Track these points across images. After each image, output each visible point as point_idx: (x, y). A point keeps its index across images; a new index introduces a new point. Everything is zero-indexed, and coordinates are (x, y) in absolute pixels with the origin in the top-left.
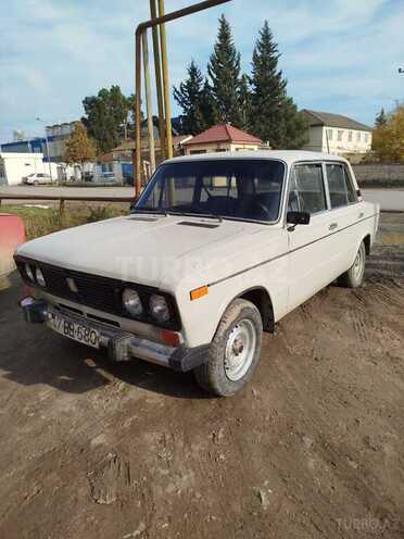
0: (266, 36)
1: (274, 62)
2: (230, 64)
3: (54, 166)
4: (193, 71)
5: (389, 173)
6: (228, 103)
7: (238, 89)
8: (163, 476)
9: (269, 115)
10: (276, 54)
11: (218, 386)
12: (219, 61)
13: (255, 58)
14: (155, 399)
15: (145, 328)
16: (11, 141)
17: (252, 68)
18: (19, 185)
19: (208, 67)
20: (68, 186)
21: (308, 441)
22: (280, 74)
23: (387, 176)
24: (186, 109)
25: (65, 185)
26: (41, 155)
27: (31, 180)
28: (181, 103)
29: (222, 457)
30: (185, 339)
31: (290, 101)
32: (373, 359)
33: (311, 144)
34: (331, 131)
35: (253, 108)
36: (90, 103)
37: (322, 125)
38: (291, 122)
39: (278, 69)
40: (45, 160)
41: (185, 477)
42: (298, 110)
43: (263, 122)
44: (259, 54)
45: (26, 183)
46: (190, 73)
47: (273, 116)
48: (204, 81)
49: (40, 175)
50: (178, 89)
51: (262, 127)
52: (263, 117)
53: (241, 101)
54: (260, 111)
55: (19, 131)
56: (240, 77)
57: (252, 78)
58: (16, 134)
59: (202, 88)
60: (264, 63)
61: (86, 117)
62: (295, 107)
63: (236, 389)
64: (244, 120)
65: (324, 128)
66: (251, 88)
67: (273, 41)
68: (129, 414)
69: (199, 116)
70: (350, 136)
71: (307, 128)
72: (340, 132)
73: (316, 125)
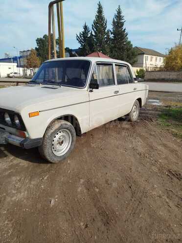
0: (119, 12)
1: (122, 24)
2: (102, 25)
3: (21, 69)
4: (86, 28)
5: (169, 76)
6: (101, 43)
7: (105, 36)
8: (13, 194)
9: (119, 49)
10: (123, 21)
11: (48, 158)
12: (97, 23)
13: (114, 22)
14: (24, 163)
15: (13, 130)
16: (4, 57)
17: (112, 27)
18: (6, 77)
19: (93, 26)
20: (28, 78)
21: (82, 181)
22: (125, 30)
23: (168, 77)
24: (82, 45)
25: (26, 78)
26: (16, 64)
27: (11, 75)
28: (80, 42)
29: (42, 186)
30: (29, 135)
31: (130, 42)
32: (126, 150)
33: (138, 62)
34: (147, 57)
35: (112, 45)
36: (39, 41)
37: (144, 54)
38: (130, 52)
39: (124, 27)
40: (17, 66)
41: (22, 194)
42: (133, 47)
43: (117, 52)
44: (116, 20)
45: (9, 76)
46: (84, 28)
47: (121, 49)
48: (90, 32)
49: (15, 73)
50: (79, 36)
51: (116, 54)
52: (116, 49)
53: (107, 41)
54: (115, 47)
55: (8, 53)
56: (106, 31)
57: (112, 31)
58: (6, 54)
59: (89, 35)
60: (118, 25)
61: (38, 47)
62: (132, 45)
63: (59, 160)
64: (108, 50)
65: (145, 55)
66: (112, 36)
67: (122, 15)
68: (10, 169)
69: (87, 48)
70: (156, 59)
71: (136, 55)
72: (152, 58)
73: (141, 54)
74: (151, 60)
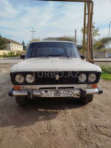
65: (11, 43)
70: (18, 47)
71: (5, 43)
72: (15, 45)
73: (8, 42)
74: (15, 47)
